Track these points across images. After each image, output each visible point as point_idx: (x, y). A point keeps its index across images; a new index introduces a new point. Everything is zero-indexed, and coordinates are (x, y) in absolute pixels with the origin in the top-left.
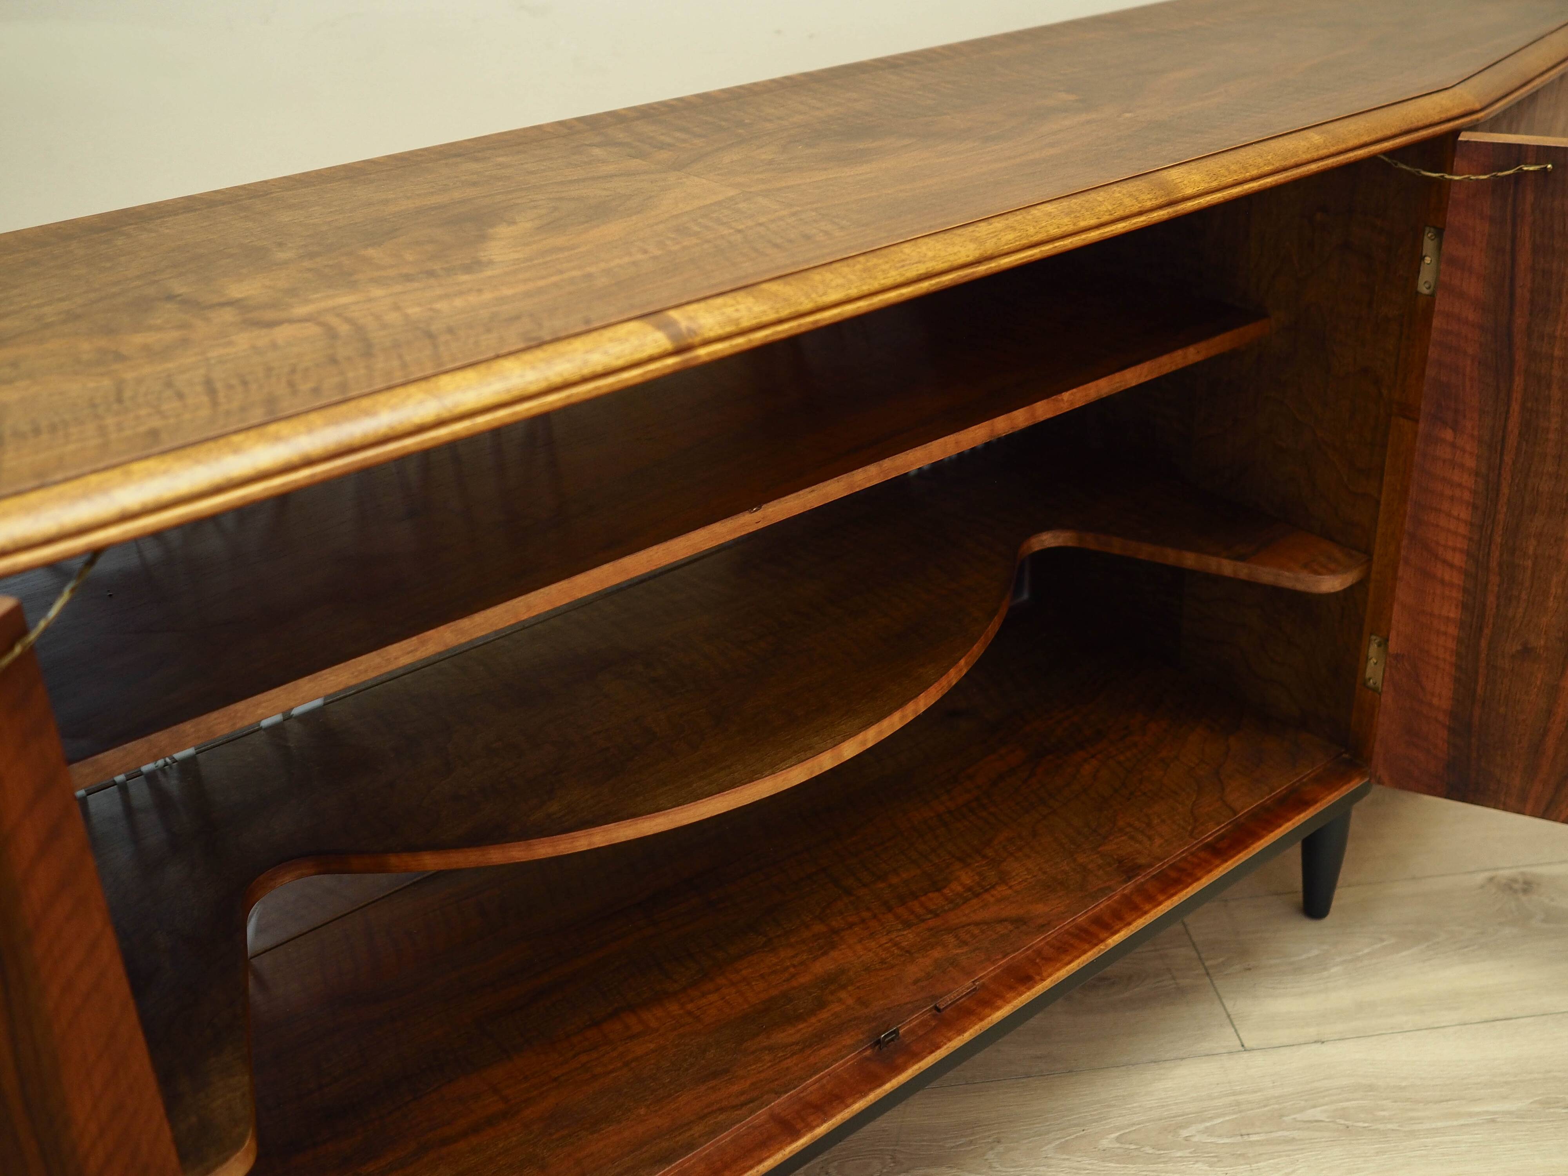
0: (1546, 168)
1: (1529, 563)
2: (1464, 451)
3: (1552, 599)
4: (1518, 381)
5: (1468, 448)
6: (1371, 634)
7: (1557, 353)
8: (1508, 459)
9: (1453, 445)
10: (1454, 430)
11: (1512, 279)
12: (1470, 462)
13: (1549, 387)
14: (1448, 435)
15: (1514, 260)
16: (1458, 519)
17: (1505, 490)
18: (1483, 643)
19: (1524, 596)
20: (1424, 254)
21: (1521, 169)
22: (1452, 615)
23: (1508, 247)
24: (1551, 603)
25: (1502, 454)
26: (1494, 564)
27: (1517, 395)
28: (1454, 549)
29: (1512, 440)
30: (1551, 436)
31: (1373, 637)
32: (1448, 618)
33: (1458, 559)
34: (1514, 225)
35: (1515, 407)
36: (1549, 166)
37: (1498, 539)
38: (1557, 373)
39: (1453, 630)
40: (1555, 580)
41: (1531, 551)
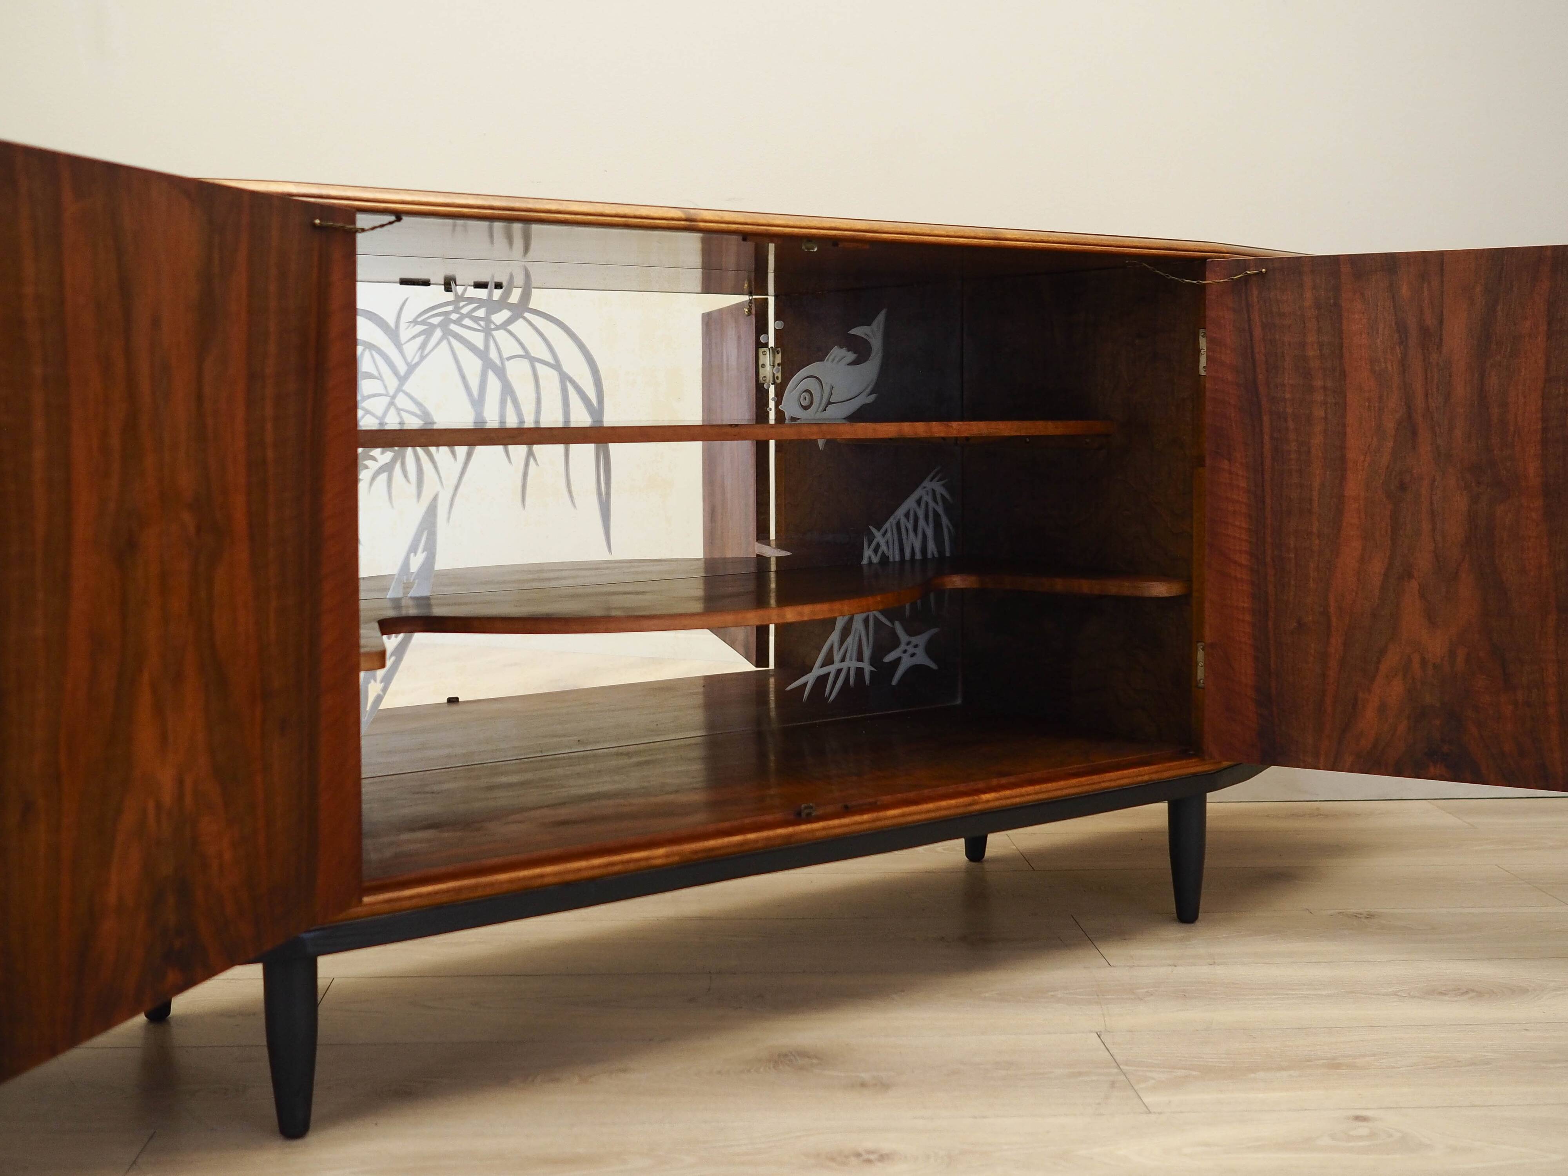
0: (1262, 271)
1: (1292, 555)
2: (1238, 475)
3: (1311, 581)
4: (1266, 418)
5: (1240, 473)
6: (1198, 642)
7: (1288, 396)
8: (1267, 477)
9: (1230, 472)
10: (1229, 460)
11: (1252, 347)
12: (1243, 484)
13: (1286, 421)
14: (1225, 464)
15: (1251, 336)
16: (1240, 528)
17: (1268, 501)
18: (1270, 624)
19: (1293, 582)
20: (1200, 348)
21: (1246, 273)
22: (1246, 605)
23: (1247, 327)
24: (1312, 585)
25: (1263, 474)
26: (1268, 559)
27: (1266, 429)
28: (1240, 552)
29: (1268, 463)
30: (1293, 456)
31: (1199, 644)
32: (1243, 607)
33: (1244, 559)
34: (1248, 311)
35: (1267, 438)
36: (1264, 270)
37: (1269, 540)
38: (1289, 410)
39: (1248, 618)
40: (1312, 565)
41: (1292, 546)
